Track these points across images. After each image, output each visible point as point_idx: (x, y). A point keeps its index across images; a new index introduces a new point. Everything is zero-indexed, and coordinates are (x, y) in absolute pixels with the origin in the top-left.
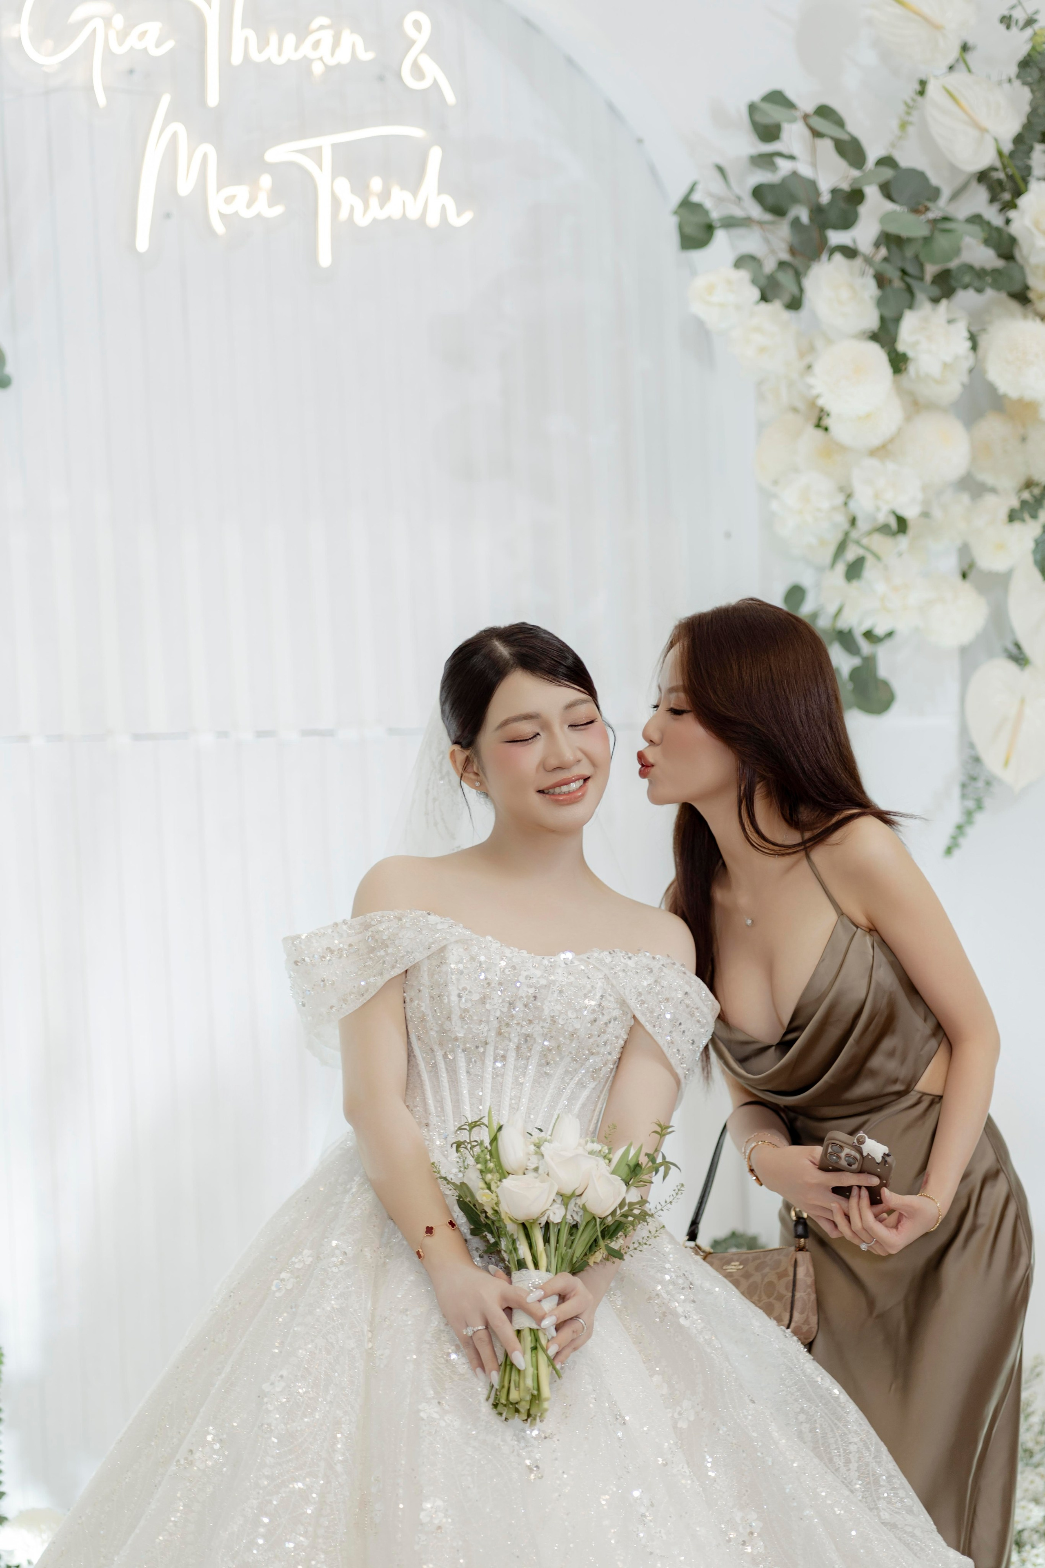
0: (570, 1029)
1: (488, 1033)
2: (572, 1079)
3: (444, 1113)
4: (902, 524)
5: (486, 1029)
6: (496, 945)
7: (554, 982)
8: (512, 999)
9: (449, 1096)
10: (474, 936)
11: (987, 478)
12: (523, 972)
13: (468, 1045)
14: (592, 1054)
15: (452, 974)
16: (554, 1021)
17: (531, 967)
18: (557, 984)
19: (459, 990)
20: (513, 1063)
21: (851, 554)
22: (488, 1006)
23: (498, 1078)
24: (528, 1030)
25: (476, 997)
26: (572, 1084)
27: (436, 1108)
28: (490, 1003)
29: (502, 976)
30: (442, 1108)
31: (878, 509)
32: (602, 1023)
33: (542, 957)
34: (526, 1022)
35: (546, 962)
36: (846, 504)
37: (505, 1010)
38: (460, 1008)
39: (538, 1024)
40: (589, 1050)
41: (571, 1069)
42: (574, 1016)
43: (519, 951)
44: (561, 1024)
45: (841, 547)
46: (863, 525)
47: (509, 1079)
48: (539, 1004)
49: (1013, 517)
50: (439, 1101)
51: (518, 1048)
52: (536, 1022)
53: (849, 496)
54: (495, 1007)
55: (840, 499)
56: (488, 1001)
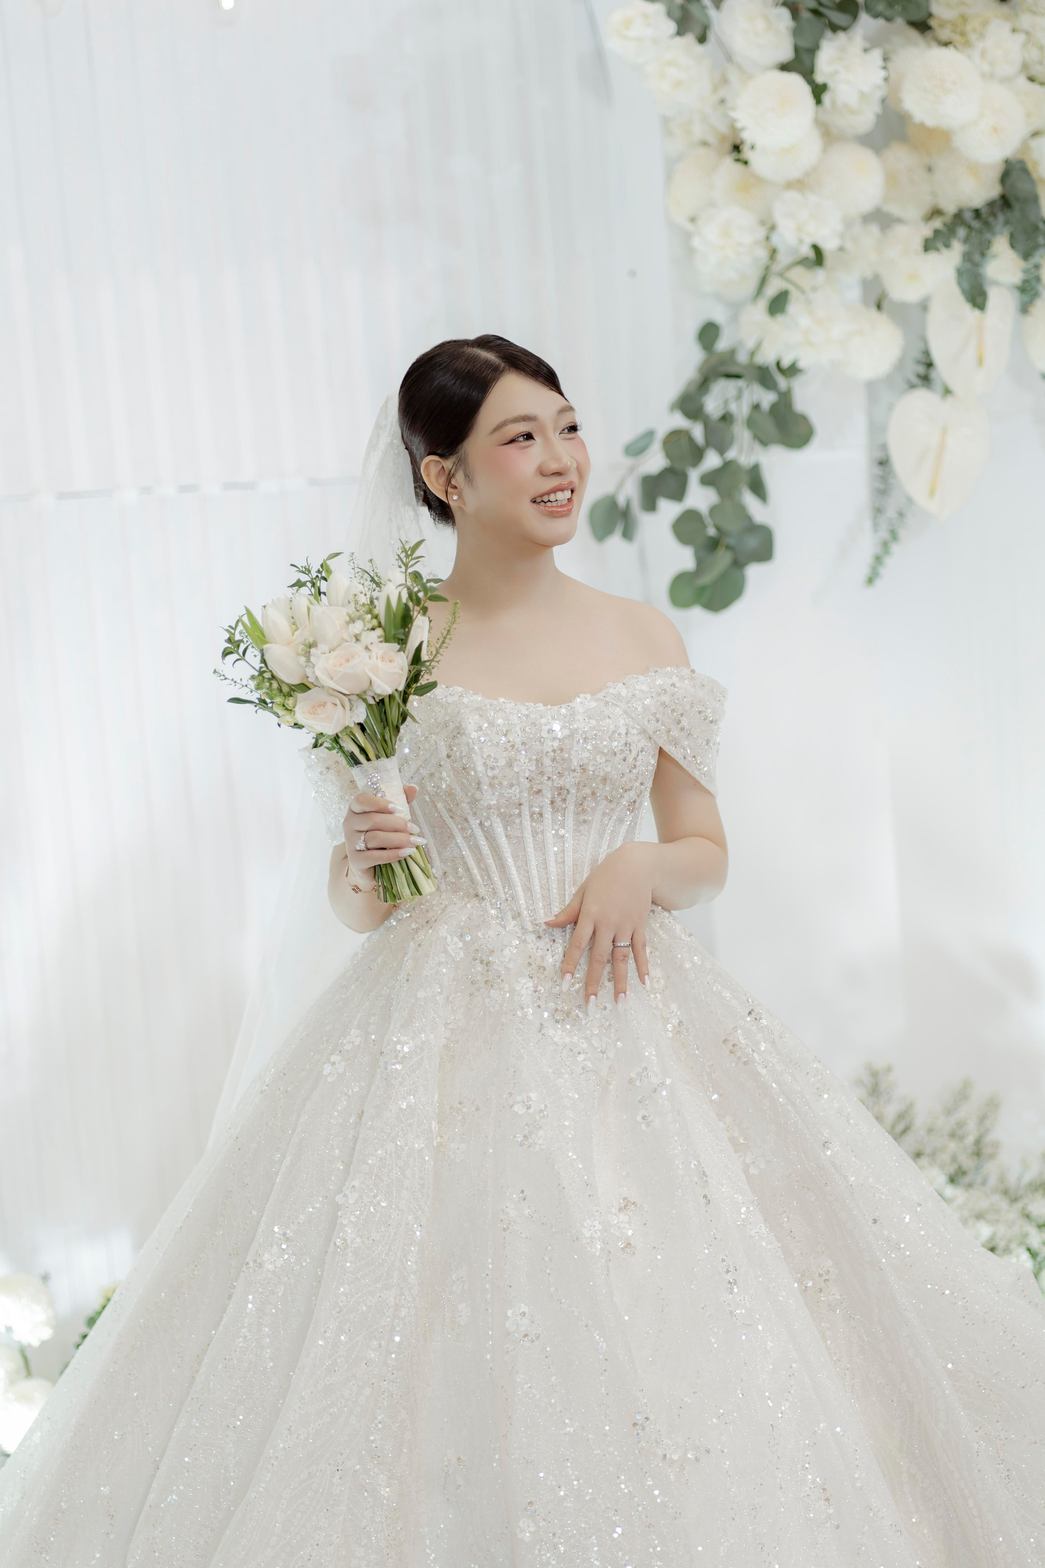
0: (602, 774)
1: (520, 794)
2: (610, 819)
3: (491, 880)
4: (818, 257)
5: (518, 791)
6: (510, 706)
7: (576, 730)
8: (538, 757)
9: (493, 863)
10: (487, 701)
11: (894, 209)
12: (543, 727)
13: (502, 810)
14: (626, 791)
15: (474, 744)
16: (583, 768)
17: (550, 719)
18: (581, 732)
19: (484, 759)
20: (550, 817)
21: (773, 288)
22: (516, 769)
23: (538, 836)
24: (561, 782)
25: (502, 762)
26: (611, 823)
27: (482, 877)
28: (517, 765)
29: (524, 735)
30: (490, 878)
31: (801, 241)
32: (631, 760)
33: (559, 706)
34: (556, 775)
35: (563, 711)
36: (768, 238)
37: (533, 768)
38: (488, 776)
39: (569, 775)
40: (622, 788)
41: (608, 811)
42: (604, 760)
43: (534, 705)
44: (592, 771)
45: (763, 282)
46: (783, 259)
47: (550, 834)
48: (567, 755)
49: (928, 246)
50: (484, 869)
51: (552, 802)
52: (566, 773)
53: (773, 228)
54: (523, 768)
55: (761, 233)
56: (515, 764)
